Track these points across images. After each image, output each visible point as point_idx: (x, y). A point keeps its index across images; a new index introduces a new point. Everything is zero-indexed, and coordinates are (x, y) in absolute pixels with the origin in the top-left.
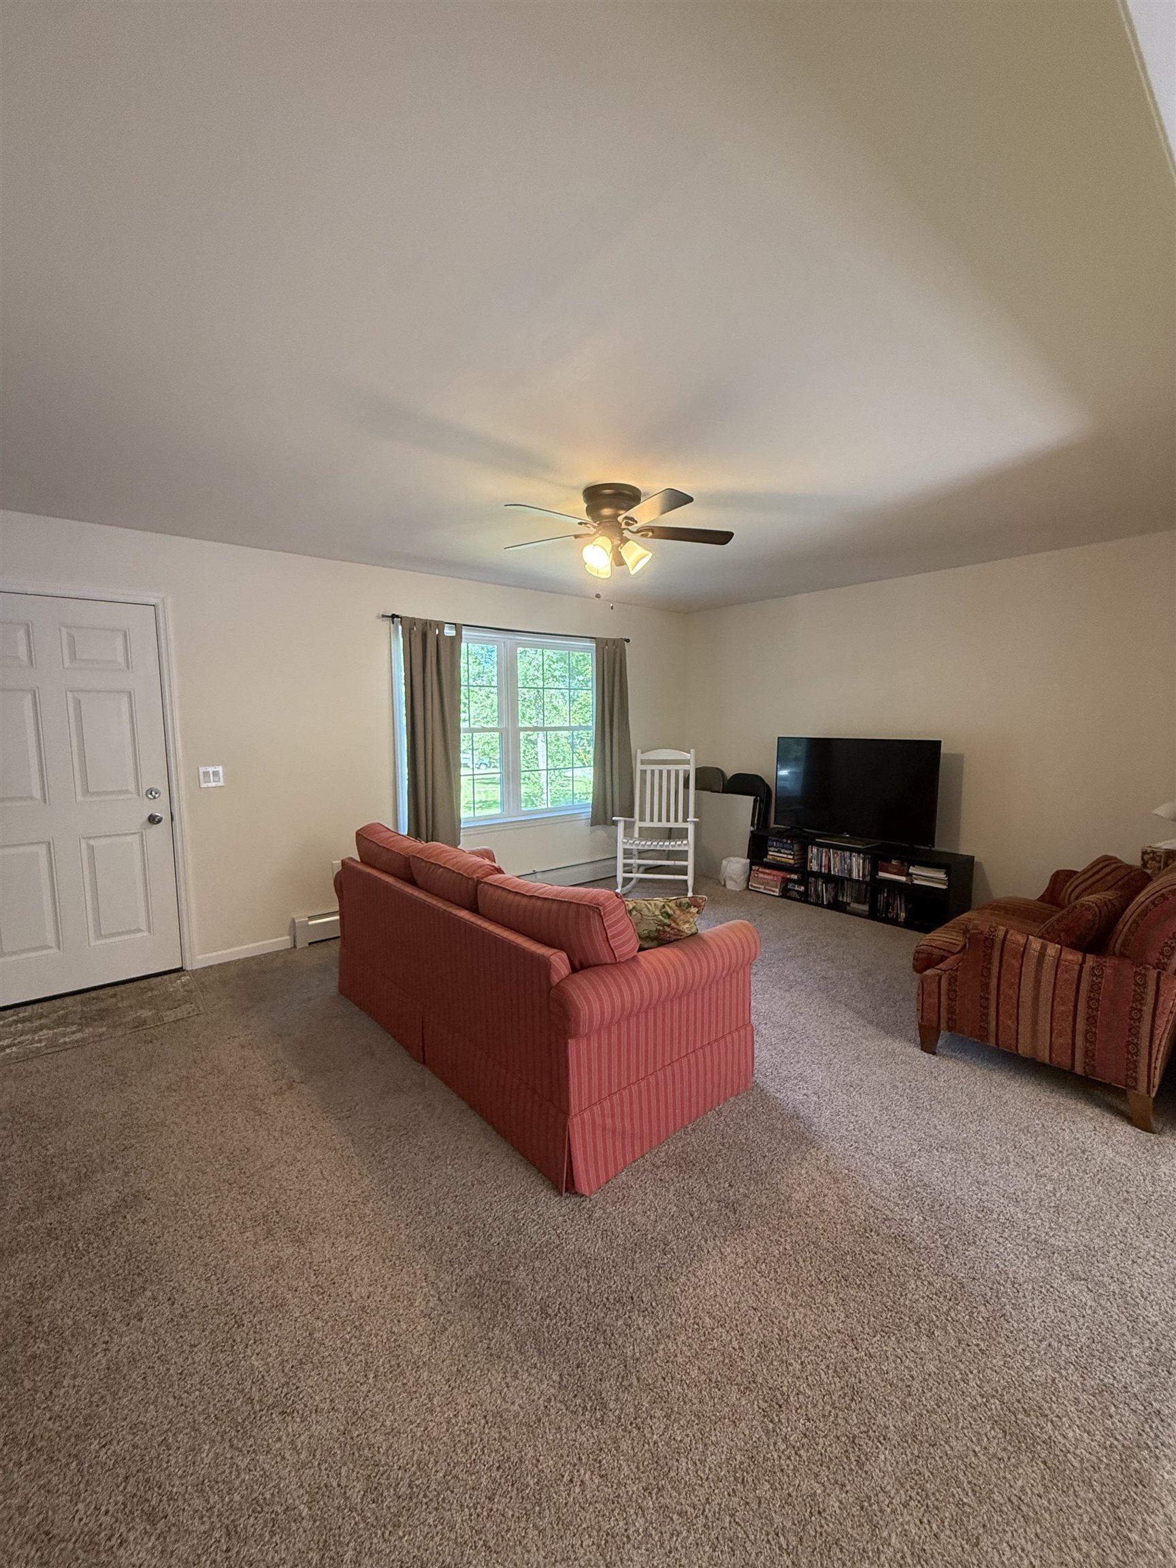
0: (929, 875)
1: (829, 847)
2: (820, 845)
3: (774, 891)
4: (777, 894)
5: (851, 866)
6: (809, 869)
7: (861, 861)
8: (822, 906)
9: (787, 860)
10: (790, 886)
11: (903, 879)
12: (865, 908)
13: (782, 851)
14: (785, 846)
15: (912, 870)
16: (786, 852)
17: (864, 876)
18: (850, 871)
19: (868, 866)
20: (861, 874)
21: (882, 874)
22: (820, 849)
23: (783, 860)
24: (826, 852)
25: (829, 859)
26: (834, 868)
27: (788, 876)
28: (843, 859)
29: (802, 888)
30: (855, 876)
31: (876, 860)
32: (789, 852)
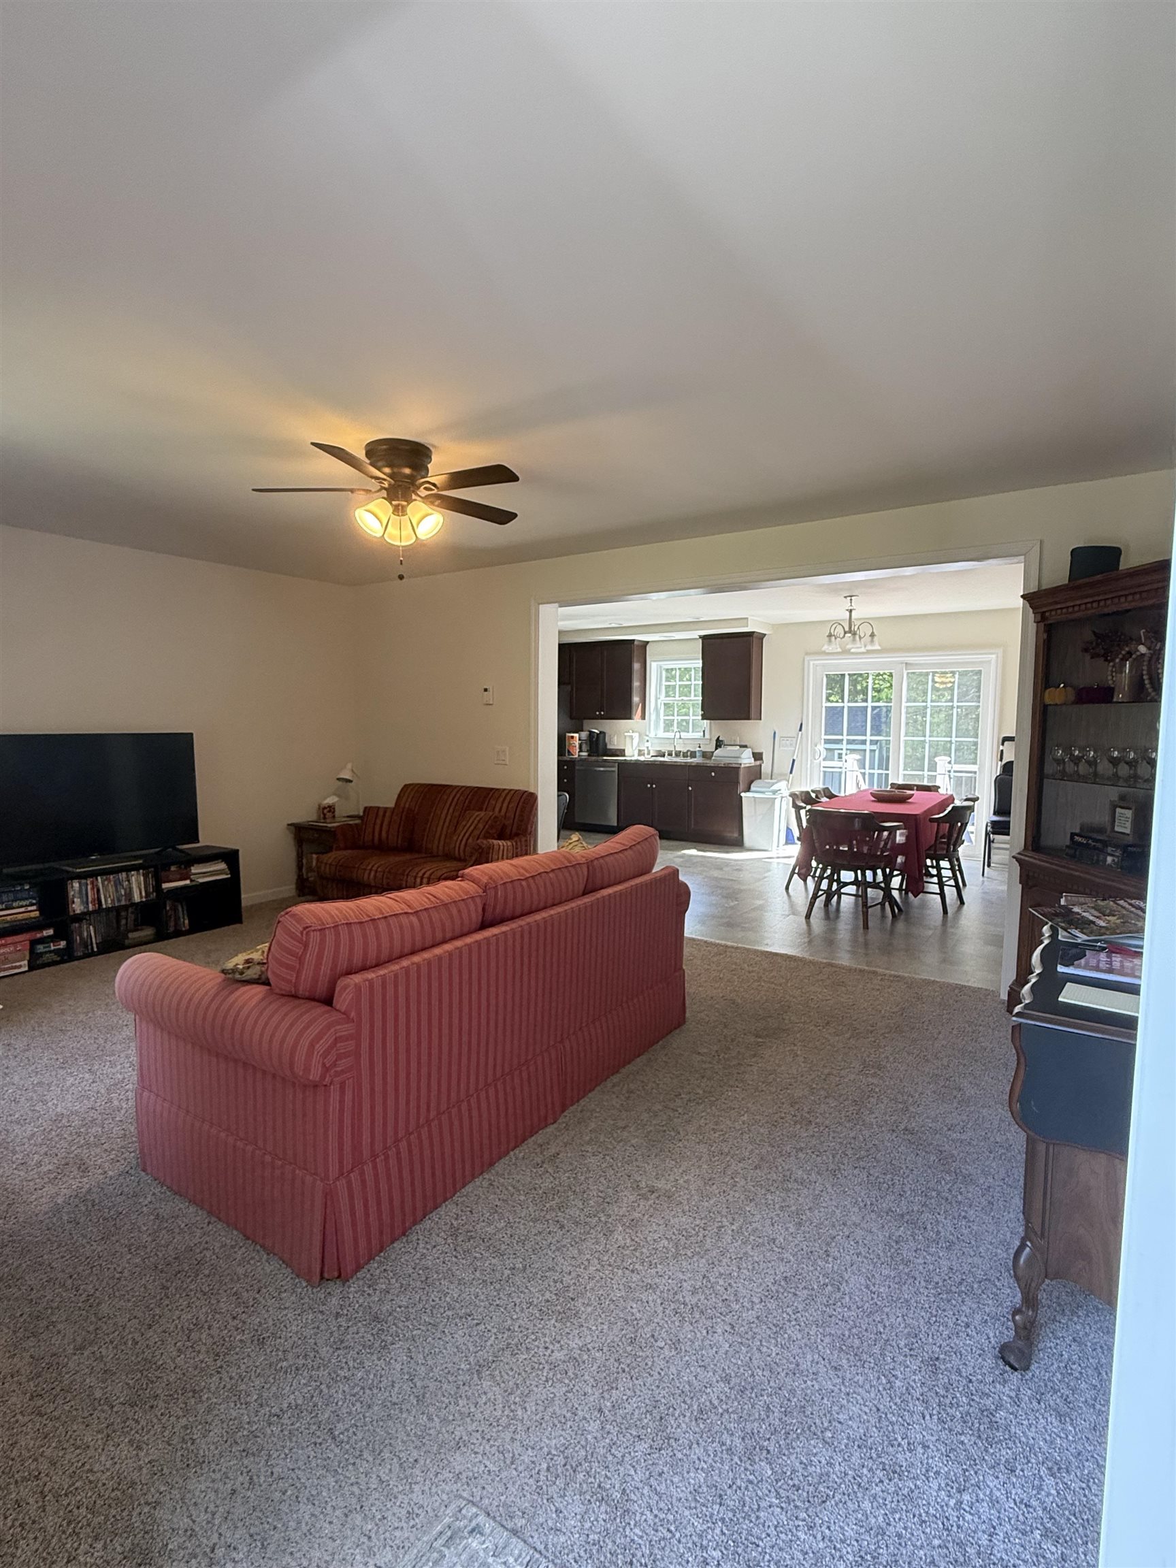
0: (211, 869)
1: (94, 875)
2: (79, 877)
3: (20, 967)
4: (26, 969)
5: (131, 889)
6: (72, 913)
7: (142, 878)
8: (93, 954)
9: (26, 915)
10: (40, 948)
11: (188, 882)
12: (148, 932)
13: (15, 904)
14: (19, 895)
15: (194, 870)
16: (24, 903)
17: (147, 894)
18: (129, 894)
19: (151, 881)
20: (144, 894)
21: (165, 886)
22: (83, 881)
23: (20, 917)
24: (92, 883)
25: (98, 891)
26: (106, 901)
27: (39, 936)
28: (118, 884)
29: (63, 944)
30: (137, 899)
31: (156, 870)
32: (27, 902)
